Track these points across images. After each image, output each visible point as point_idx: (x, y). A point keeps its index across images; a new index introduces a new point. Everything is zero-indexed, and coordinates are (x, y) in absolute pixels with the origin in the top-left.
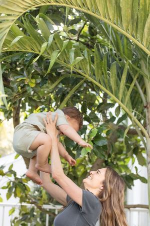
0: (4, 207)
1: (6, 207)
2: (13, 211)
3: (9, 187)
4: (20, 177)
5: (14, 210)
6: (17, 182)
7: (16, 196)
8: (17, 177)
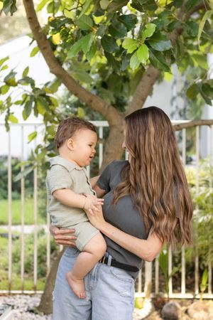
0: (22, 127)
1: (25, 127)
2: (34, 136)
3: (26, 101)
4: (41, 87)
5: (36, 135)
6: (36, 95)
7: (36, 113)
8: (36, 86)
